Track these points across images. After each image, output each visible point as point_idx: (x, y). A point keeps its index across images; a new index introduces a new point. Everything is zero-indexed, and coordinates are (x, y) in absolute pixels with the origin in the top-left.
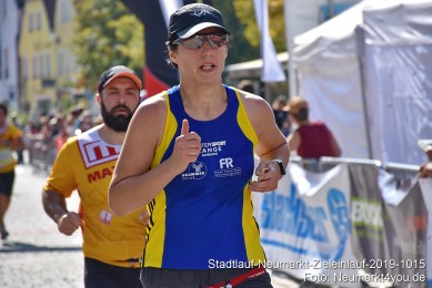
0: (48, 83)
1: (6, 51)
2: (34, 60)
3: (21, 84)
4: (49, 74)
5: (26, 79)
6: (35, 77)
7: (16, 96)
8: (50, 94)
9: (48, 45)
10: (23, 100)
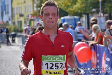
0: (21, 15)
1: (8, 5)
2: (17, 8)
3: (13, 16)
4: (21, 13)
5: (14, 14)
6: (17, 14)
7: (11, 20)
8: (22, 19)
9: (22, 3)
10: (13, 21)
